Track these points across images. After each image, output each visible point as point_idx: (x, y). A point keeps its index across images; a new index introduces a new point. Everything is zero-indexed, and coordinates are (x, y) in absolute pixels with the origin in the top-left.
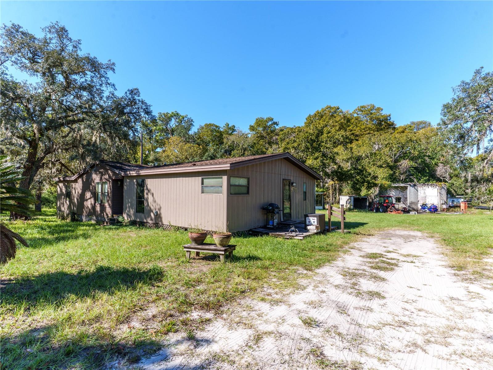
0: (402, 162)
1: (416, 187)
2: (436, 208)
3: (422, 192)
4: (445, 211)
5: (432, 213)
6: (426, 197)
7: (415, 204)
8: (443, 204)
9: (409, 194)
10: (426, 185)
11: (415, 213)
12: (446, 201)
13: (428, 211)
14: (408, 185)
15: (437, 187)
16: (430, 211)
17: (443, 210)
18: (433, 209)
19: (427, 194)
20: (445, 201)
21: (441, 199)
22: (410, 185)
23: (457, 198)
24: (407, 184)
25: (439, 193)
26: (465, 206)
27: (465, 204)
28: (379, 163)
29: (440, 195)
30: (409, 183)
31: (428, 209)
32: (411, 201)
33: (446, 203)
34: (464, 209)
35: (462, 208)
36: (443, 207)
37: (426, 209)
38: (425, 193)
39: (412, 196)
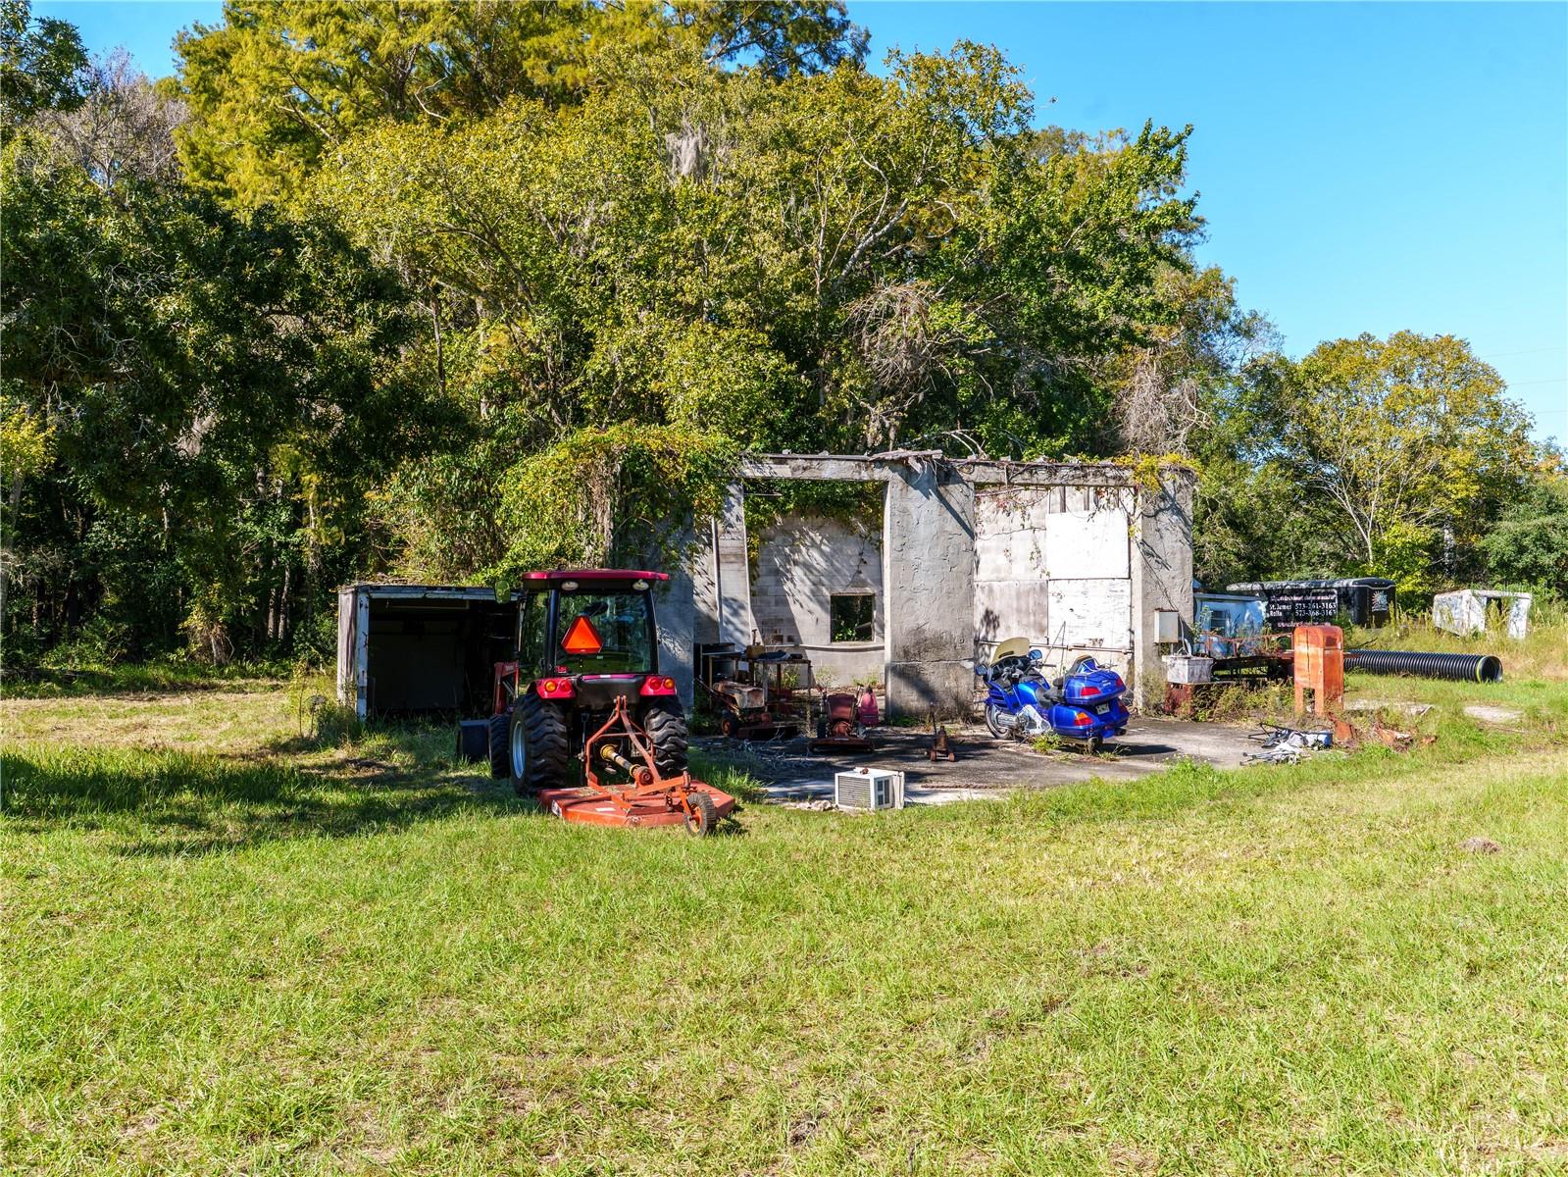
0: (880, 302)
1: (956, 493)
2: (1112, 702)
3: (1022, 544)
4: (1185, 708)
5: (1078, 749)
6: (1043, 589)
7: (949, 652)
8: (1164, 648)
9: (894, 561)
10: (1042, 476)
11: (883, 785)
12: (1188, 617)
13: (1040, 728)
14: (883, 473)
15: (1128, 500)
16: (1060, 723)
17: (1168, 704)
18: (1089, 708)
19: (1055, 565)
20: (1181, 623)
21: (1154, 603)
22: (908, 475)
23: (1239, 593)
24: (881, 463)
25: (1137, 554)
26: (1329, 661)
27: (1330, 642)
28: (691, 288)
29: (1147, 568)
30: (901, 452)
31: (1046, 708)
32: (910, 623)
33: (1185, 640)
34: (1320, 687)
35: (1301, 679)
36: (1171, 677)
37: (1029, 710)
38: (1037, 554)
39: (920, 580)
